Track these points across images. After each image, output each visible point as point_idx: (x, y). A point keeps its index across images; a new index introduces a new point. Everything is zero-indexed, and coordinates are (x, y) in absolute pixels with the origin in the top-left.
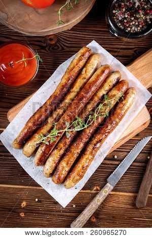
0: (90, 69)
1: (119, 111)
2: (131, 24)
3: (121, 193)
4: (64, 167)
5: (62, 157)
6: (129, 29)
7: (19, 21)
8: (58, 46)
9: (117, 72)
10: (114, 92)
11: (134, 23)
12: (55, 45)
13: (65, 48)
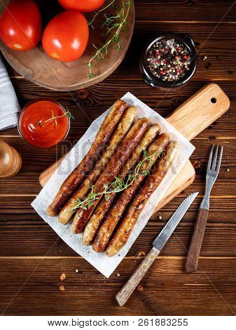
0: (126, 124)
1: (161, 168)
2: (168, 72)
3: (169, 258)
4: (105, 233)
5: (102, 223)
6: (166, 78)
7: (46, 77)
8: (89, 100)
9: (156, 125)
10: (154, 147)
11: (171, 71)
12: (87, 99)
13: (97, 101)
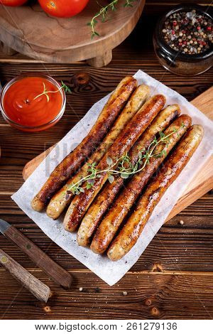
2: (188, 43)
6: (186, 50)
8: (90, 86)
11: (191, 42)
